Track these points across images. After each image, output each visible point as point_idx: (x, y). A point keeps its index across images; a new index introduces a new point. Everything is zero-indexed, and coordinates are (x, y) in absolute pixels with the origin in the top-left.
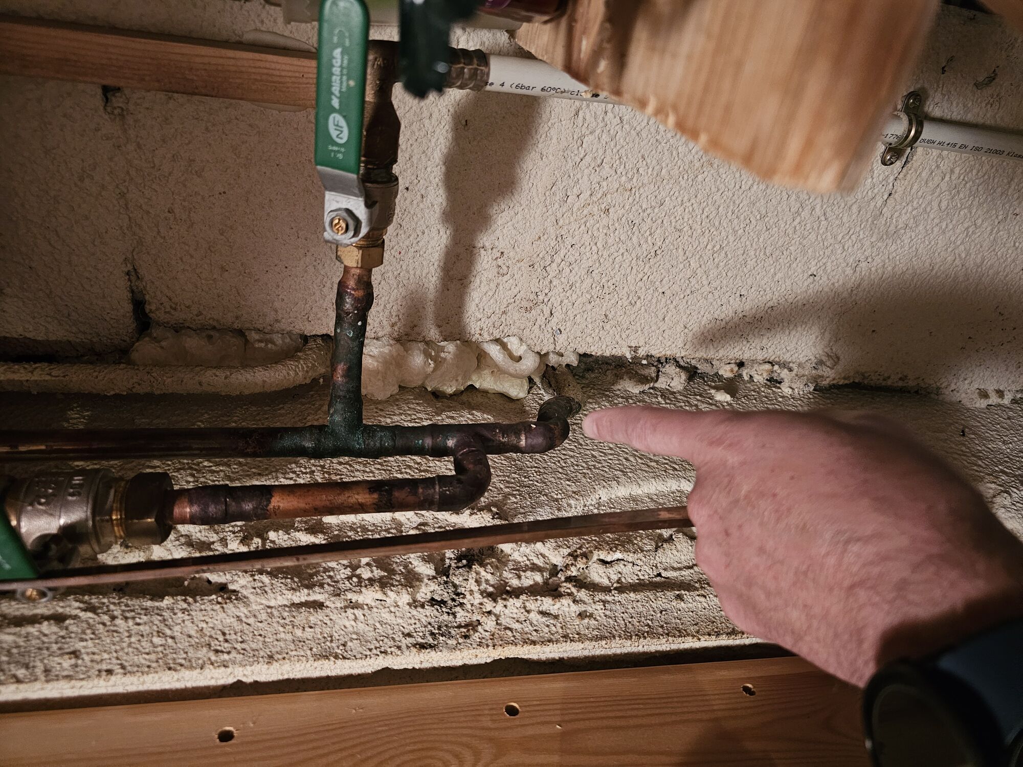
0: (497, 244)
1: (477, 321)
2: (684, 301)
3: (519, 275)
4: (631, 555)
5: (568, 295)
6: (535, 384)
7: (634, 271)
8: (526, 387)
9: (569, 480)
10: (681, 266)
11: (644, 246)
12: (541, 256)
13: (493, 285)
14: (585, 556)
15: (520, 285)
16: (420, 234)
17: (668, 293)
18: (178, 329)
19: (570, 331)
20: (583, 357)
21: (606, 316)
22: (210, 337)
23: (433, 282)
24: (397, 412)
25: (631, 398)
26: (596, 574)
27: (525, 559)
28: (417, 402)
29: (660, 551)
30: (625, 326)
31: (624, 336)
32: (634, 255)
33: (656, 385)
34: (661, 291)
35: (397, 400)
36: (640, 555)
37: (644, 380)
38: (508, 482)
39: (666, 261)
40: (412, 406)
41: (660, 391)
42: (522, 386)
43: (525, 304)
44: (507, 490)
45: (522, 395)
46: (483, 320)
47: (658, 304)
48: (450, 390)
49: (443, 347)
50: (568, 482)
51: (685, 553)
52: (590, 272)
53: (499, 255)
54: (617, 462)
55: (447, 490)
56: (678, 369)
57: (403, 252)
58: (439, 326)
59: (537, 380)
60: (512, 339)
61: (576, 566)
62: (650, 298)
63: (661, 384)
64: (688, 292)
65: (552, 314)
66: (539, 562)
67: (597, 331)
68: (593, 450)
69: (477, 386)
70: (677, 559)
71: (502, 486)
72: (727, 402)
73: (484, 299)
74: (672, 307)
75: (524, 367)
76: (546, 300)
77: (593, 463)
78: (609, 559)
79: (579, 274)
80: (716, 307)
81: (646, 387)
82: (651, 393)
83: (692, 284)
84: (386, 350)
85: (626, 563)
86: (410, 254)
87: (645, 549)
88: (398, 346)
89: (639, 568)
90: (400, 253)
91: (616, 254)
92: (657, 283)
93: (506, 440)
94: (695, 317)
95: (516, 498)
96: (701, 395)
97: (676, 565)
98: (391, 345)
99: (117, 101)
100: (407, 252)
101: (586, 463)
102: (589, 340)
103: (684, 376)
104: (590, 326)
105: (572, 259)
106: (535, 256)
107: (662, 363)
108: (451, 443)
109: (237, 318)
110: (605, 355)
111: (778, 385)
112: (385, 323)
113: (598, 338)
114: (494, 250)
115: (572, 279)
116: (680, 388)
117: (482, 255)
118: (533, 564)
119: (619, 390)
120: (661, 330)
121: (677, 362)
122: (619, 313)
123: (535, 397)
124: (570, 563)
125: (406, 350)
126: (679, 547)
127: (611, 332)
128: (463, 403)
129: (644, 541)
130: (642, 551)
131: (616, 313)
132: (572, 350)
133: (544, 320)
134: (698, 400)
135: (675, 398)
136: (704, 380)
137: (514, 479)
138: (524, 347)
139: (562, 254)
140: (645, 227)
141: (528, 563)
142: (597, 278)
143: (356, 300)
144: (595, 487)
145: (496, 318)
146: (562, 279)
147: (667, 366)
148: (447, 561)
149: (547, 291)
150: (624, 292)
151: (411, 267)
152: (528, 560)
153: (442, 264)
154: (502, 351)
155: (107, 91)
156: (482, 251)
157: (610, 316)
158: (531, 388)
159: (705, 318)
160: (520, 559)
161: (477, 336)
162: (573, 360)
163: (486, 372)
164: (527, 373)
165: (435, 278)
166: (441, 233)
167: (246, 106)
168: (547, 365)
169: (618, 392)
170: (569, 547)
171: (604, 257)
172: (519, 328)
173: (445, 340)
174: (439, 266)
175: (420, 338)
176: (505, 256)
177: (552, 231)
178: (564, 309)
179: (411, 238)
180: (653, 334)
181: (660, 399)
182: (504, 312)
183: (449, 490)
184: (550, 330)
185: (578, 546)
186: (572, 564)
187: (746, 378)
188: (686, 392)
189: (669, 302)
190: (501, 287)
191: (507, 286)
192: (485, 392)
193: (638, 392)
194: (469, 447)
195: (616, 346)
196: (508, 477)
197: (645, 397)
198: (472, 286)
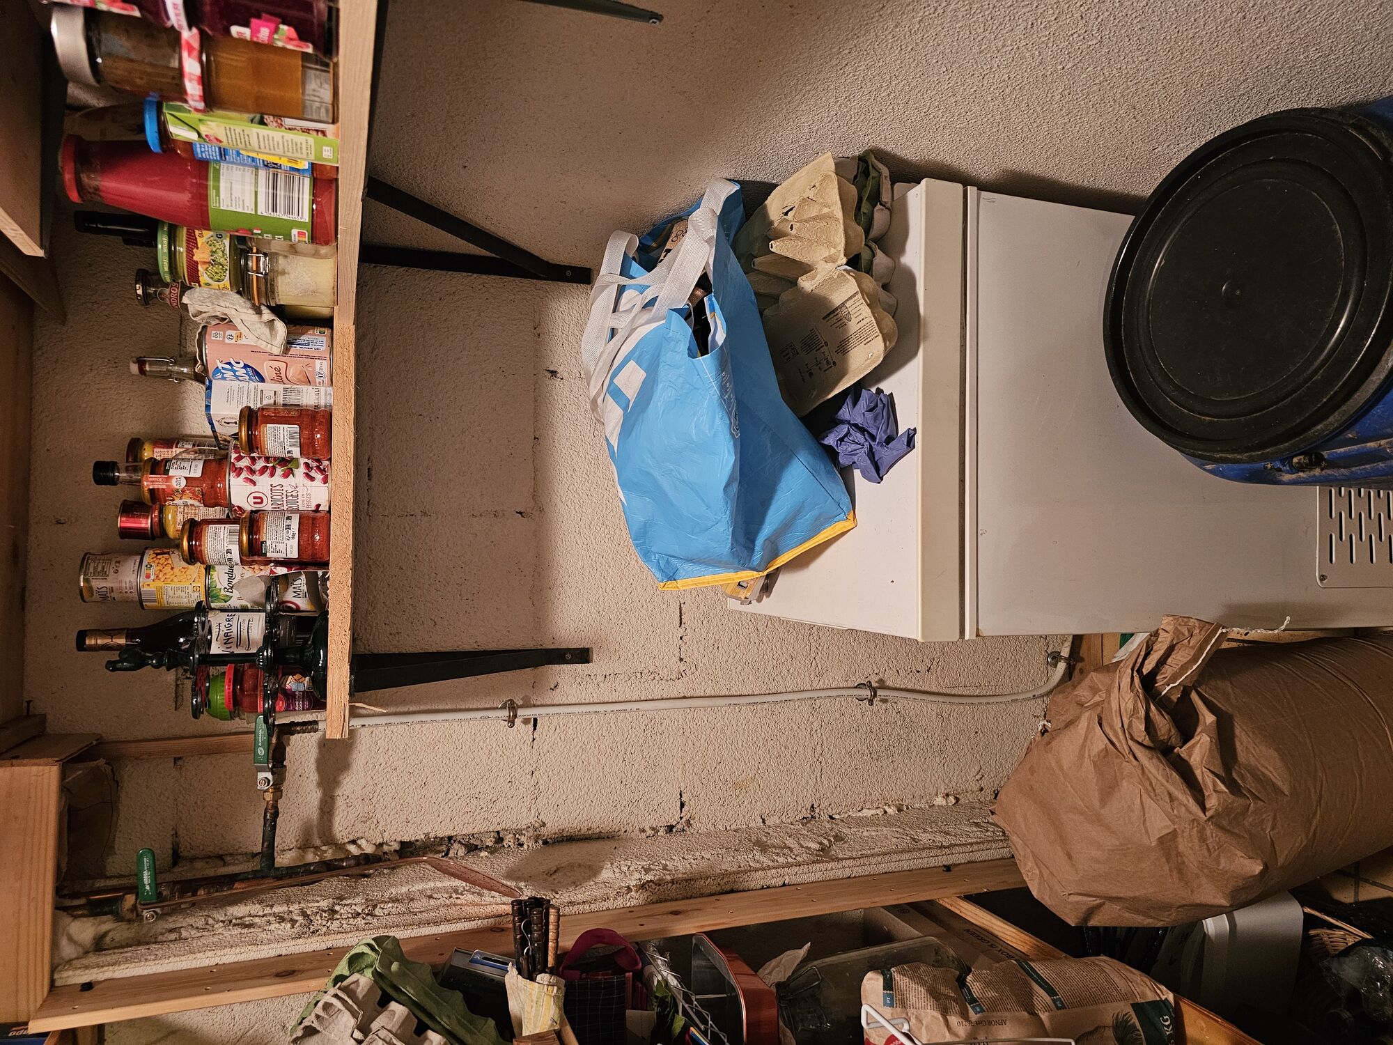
1: (340, 833)
5: (384, 811)
7: (416, 794)
11: (418, 782)
12: (367, 794)
13: (345, 812)
15: (359, 811)
18: (193, 859)
19: (390, 830)
20: (402, 843)
22: (207, 863)
30: (419, 824)
31: (419, 828)
32: (414, 787)
34: (433, 802)
36: (401, 905)
43: (363, 819)
46: (343, 832)
49: (325, 850)
51: (425, 902)
52: (394, 798)
53: (346, 798)
56: (460, 845)
60: (360, 839)
62: (428, 806)
64: (447, 800)
65: (378, 823)
67: (404, 828)
73: (342, 820)
76: (373, 816)
79: (388, 800)
83: (448, 796)
86: (303, 804)
88: (300, 851)
90: (299, 805)
91: (404, 788)
98: (297, 851)
99: (180, 763)
102: (401, 833)
104: (400, 826)
105: (383, 794)
106: (364, 795)
107: (447, 842)
109: (221, 849)
110: (412, 840)
113: (406, 831)
114: (344, 795)
115: (385, 803)
120: (439, 822)
122: (414, 817)
127: (412, 827)
130: (403, 903)
132: (393, 840)
133: (374, 826)
135: (457, 859)
138: (366, 843)
140: (416, 773)
142: (398, 801)
143: (271, 814)
145: (350, 829)
146: (380, 804)
147: (451, 843)
149: (373, 811)
150: (414, 805)
154: (355, 847)
155: (176, 760)
157: (410, 819)
161: (341, 840)
162: (397, 846)
165: (317, 815)
167: (231, 755)
172: (362, 832)
173: (325, 845)
175: (311, 846)
176: (349, 798)
177: (370, 782)
178: (385, 819)
180: (435, 825)
182: (353, 825)
184: (378, 831)
188: (465, 856)
190: (349, 813)
195: (417, 834)
198: (335, 815)
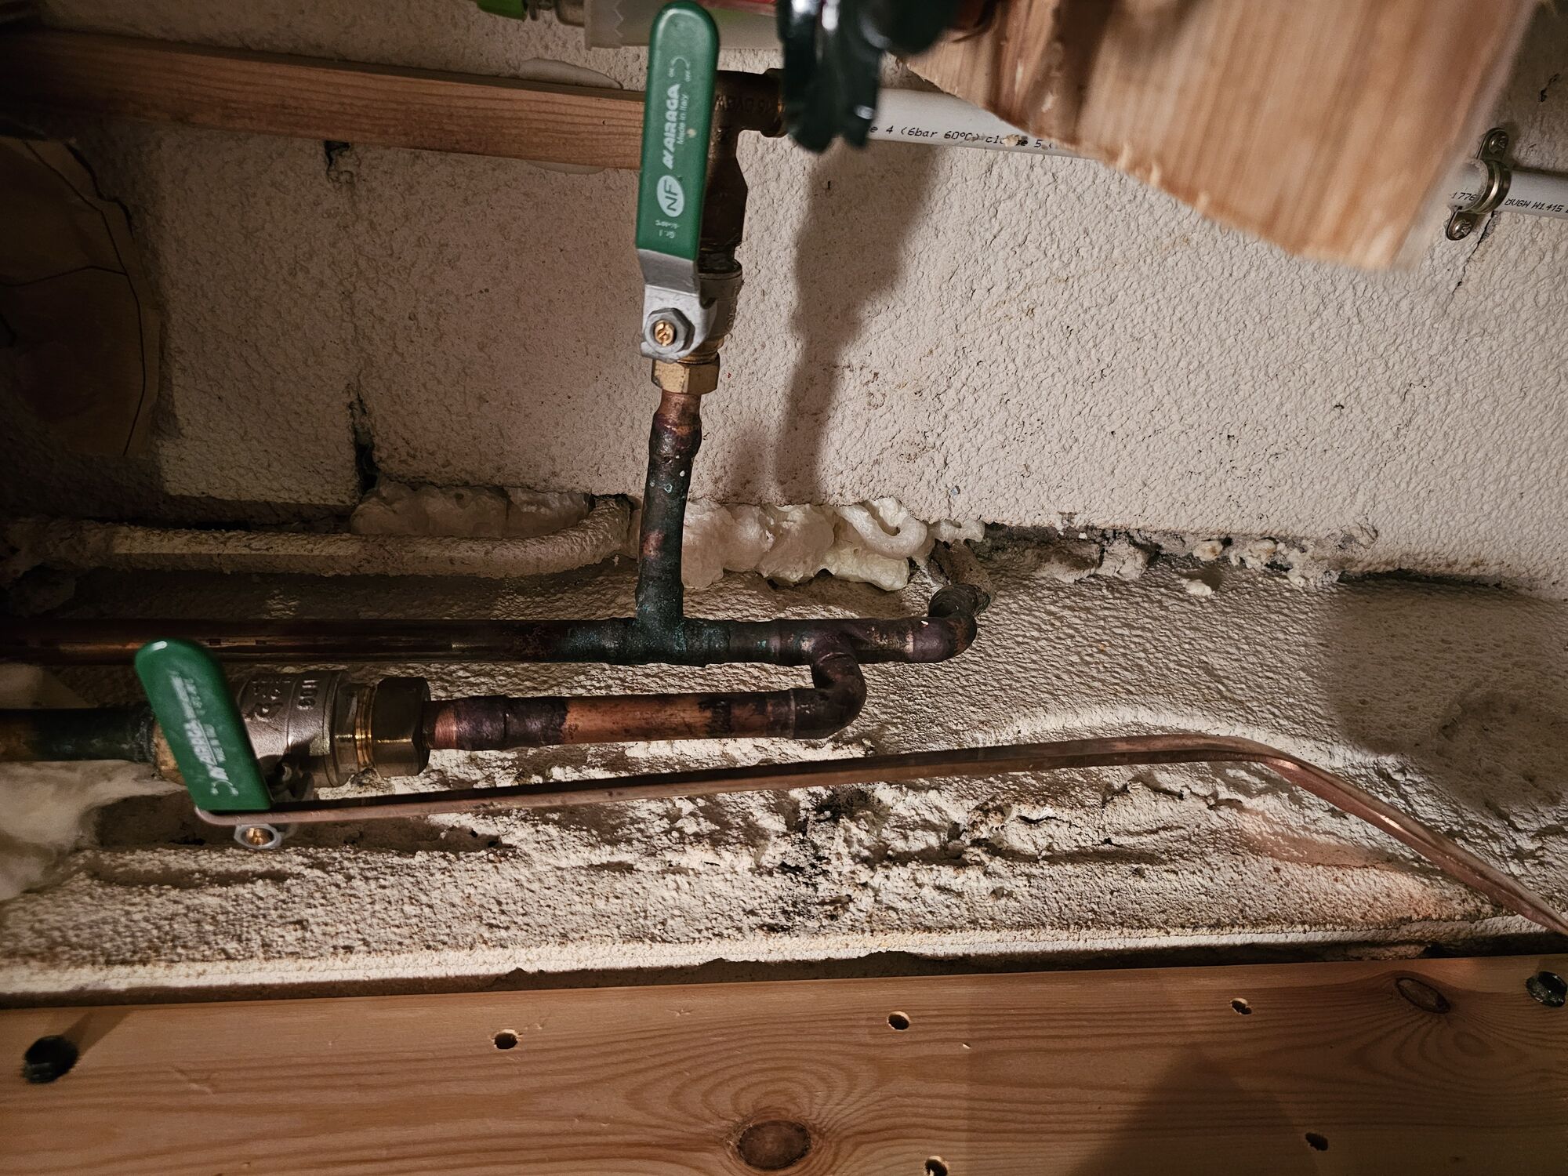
0: (868, 361)
1: (837, 475)
2: (1144, 445)
3: (900, 407)
4: (1067, 811)
5: (971, 435)
6: (918, 569)
7: (1070, 400)
8: (906, 573)
9: (974, 705)
10: (1140, 393)
11: (1085, 363)
12: (932, 378)
13: (861, 422)
14: (1001, 810)
15: (900, 422)
16: (758, 347)
17: (1120, 433)
18: (417, 485)
19: (973, 489)
20: (991, 528)
21: (1027, 467)
22: (459, 497)
23: (775, 418)
24: (722, 606)
25: (1062, 589)
26: (1015, 838)
27: (913, 813)
28: (750, 592)
29: (1109, 807)
30: (1054, 483)
31: (1053, 497)
32: (1070, 377)
33: (1100, 572)
34: (1109, 430)
35: (721, 589)
36: (1080, 812)
37: (1081, 563)
38: (885, 706)
39: (1117, 385)
40: (742, 598)
41: (1105, 580)
42: (899, 571)
43: (906, 449)
44: (884, 717)
45: (899, 585)
46: (845, 473)
47: (1105, 449)
48: (795, 577)
49: (786, 513)
50: (972, 708)
51: (1146, 810)
52: (1004, 402)
53: (871, 377)
54: (1043, 681)
55: (806, 709)
56: (1132, 548)
57: (734, 375)
58: (782, 483)
59: (921, 563)
60: (887, 502)
61: (987, 824)
62: (1092, 439)
63: (1107, 569)
64: (1150, 431)
65: (946, 464)
66: (934, 818)
67: (1013, 489)
68: (1008, 663)
69: (833, 571)
70: (1133, 819)
71: (877, 712)
72: (1206, 597)
73: (848, 442)
74: (1125, 453)
75: (905, 543)
76: (938, 444)
77: (1008, 682)
78: (1034, 816)
79: (988, 404)
80: (1191, 453)
81: (1085, 574)
82: (1092, 583)
83: (1157, 419)
84: (706, 517)
85: (1059, 823)
86: (744, 378)
87: (1087, 803)
88: (723, 511)
89: (1078, 830)
90: (729, 376)
91: (1043, 375)
92: (1104, 418)
93: (885, 642)
94: (1160, 470)
95: (897, 728)
96: (1166, 587)
97: (1132, 828)
98: (713, 510)
99: (346, 163)
100: (739, 375)
101: (998, 681)
102: (1001, 502)
103: (1141, 559)
104: (1002, 482)
105: (978, 383)
106: (924, 378)
107: (1108, 539)
108: (807, 645)
109: (499, 469)
110: (1024, 525)
111: (1284, 573)
112: (705, 477)
113: (1014, 500)
114: (864, 370)
115: (978, 413)
116: (1135, 576)
117: (847, 378)
118: (925, 820)
119: (1044, 578)
120: (1109, 488)
121: (1131, 537)
122: (1045, 463)
123: (918, 587)
124: (978, 820)
125: (735, 518)
126: (1136, 802)
127: (1034, 491)
128: (813, 596)
129: (1085, 793)
130: (1083, 806)
131: (1042, 462)
132: (975, 517)
133: (935, 473)
134: (1162, 594)
135: (1128, 590)
136: (1171, 565)
137: (893, 701)
138: (903, 514)
139: (963, 374)
140: (1086, 335)
141: (917, 818)
142: (1014, 411)
143: (679, 439)
144: (1013, 715)
145: (865, 471)
146: (963, 413)
147: (1116, 543)
148: (803, 813)
149: (940, 430)
150: (1054, 431)
151: (744, 396)
152: (917, 814)
153: (788, 391)
154: (871, 519)
155: (333, 149)
156: (847, 372)
157: (1033, 468)
158: (912, 575)
159: (1174, 470)
160: (905, 813)
161: (836, 497)
162: (976, 533)
163: (847, 552)
164: (907, 552)
165: (778, 413)
166: (789, 346)
167: (522, 166)
168: (937, 541)
169: (1042, 582)
170: (977, 799)
171: (1026, 379)
172: (898, 485)
173: (790, 503)
174: (784, 394)
175: (755, 500)
176: (880, 379)
177: (949, 342)
178: (965, 457)
179: (746, 354)
180: (1097, 494)
181: (1105, 591)
182: (877, 462)
183: (809, 709)
184: (943, 487)
185: (989, 797)
186: (982, 822)
187: (1235, 562)
188: (1144, 582)
189: (1120, 446)
190: (873, 425)
191: (882, 423)
192: (844, 581)
193: (1072, 581)
194: (834, 650)
195: (1041, 512)
196: (885, 698)
197: (1083, 589)
198: (831, 423)
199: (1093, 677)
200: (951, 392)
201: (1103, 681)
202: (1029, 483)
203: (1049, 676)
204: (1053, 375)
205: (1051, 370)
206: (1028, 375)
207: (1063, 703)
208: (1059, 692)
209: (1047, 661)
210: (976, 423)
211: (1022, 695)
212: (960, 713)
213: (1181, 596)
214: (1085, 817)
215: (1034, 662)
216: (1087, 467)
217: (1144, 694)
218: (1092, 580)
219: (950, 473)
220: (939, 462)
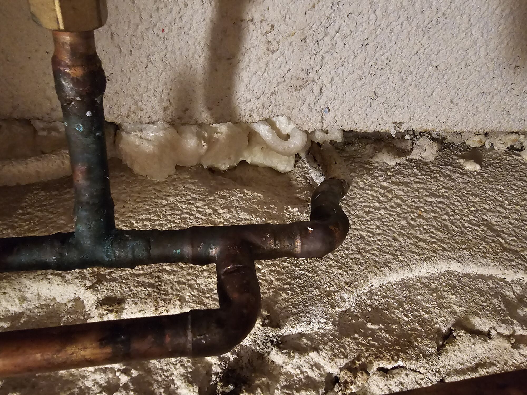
0: (266, 15)
1: (247, 102)
2: (457, 75)
3: (290, 51)
4: (414, 362)
5: (339, 71)
6: (300, 158)
7: (412, 43)
8: (293, 162)
9: (340, 268)
10: (463, 35)
11: (427, 13)
12: (314, 28)
13: (262, 64)
14: (364, 369)
15: (290, 63)
16: (182, 6)
17: (442, 67)
19: (338, 109)
20: (348, 133)
21: (375, 92)
23: (201, 63)
24: (173, 192)
25: (389, 169)
26: (376, 388)
27: (299, 371)
28: (193, 181)
29: (444, 354)
30: (393, 103)
31: (390, 112)
32: (414, 24)
33: (411, 156)
34: (434, 64)
35: (175, 180)
36: (423, 362)
37: (402, 152)
38: (279, 273)
39: (447, 30)
40: (187, 186)
41: (414, 162)
42: (289, 161)
43: (294, 83)
44: (278, 283)
45: (289, 169)
46: (252, 101)
47: (430, 79)
48: (224, 167)
49: (216, 128)
50: (339, 271)
51: (468, 352)
52: (364, 45)
53: (268, 28)
54: (386, 243)
55: (202, 339)
56: (432, 142)
57: (166, 30)
58: (210, 109)
59: (303, 155)
60: (281, 118)
62: (422, 72)
63: (415, 155)
64: (463, 64)
65: (321, 92)
66: (314, 375)
67: (364, 108)
68: (361, 229)
69: (249, 161)
70: (459, 360)
72: (476, 171)
73: (254, 78)
74: (442, 81)
75: (293, 146)
76: (316, 78)
77: (363, 246)
78: (389, 367)
79: (353, 47)
80: (487, 80)
81: (402, 160)
82: (406, 165)
83: (470, 55)
84: (161, 134)
85: (408, 372)
86: (174, 32)
87: (427, 352)
88: (172, 130)
89: (422, 376)
91: (394, 24)
92: (433, 56)
94: (464, 91)
95: (287, 294)
96: (452, 166)
97: (459, 367)
98: (165, 129)
100: (170, 30)
101: (356, 245)
103: (436, 147)
104: (358, 104)
106: (308, 28)
108: (214, 252)
110: (369, 131)
111: (518, 152)
112: (157, 108)
113: (364, 115)
114: (264, 23)
115: (345, 54)
116: (432, 158)
117: (251, 30)
118: (308, 377)
119: (377, 162)
120: (427, 105)
122: (388, 90)
123: (301, 170)
125: (180, 133)
126: (461, 346)
127: (378, 109)
128: (235, 180)
129: (425, 342)
130: (425, 356)
131: (385, 89)
132: (338, 127)
133: (313, 99)
134: (450, 170)
135: (428, 168)
136: (450, 149)
138: (292, 126)
139: (337, 24)
141: (301, 376)
142: (371, 52)
144: (368, 275)
145: (266, 99)
146: (335, 55)
149: (318, 68)
150: (397, 67)
151: (177, 47)
152: (302, 372)
154: (271, 130)
156: (251, 26)
157: (380, 93)
158: (297, 161)
159: (473, 92)
160: (293, 371)
161: (247, 117)
162: (337, 137)
163: (257, 149)
164: (295, 152)
165: (202, 59)
166: (206, 5)
168: (313, 142)
169: (377, 165)
170: (346, 357)
171: (382, 27)
172: (288, 108)
173: (216, 122)
174: (205, 44)
175: (193, 121)
178: (334, 87)
179: (174, 12)
181: (415, 170)
182: (274, 93)
183: (205, 339)
184: (318, 108)
185: (356, 355)
187: (488, 146)
188: (438, 162)
189: (441, 76)
190: (271, 66)
191: (277, 64)
192: (255, 167)
193: (395, 164)
194: (233, 262)
195: (381, 122)
196: (278, 266)
197: (402, 169)
198: (241, 66)
199: (418, 238)
200: (327, 39)
201: (424, 241)
202: (375, 104)
203: (389, 238)
204: (402, 24)
205: (402, 19)
206: (384, 23)
207: (401, 262)
208: (398, 253)
209: (387, 226)
210: (344, 62)
211: (373, 257)
212: (332, 276)
213: (461, 171)
214: (427, 365)
215: (378, 227)
216: (415, 91)
217: (453, 250)
218: (407, 162)
219: (323, 99)
220: (316, 91)
